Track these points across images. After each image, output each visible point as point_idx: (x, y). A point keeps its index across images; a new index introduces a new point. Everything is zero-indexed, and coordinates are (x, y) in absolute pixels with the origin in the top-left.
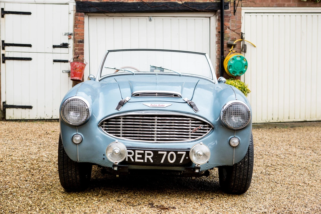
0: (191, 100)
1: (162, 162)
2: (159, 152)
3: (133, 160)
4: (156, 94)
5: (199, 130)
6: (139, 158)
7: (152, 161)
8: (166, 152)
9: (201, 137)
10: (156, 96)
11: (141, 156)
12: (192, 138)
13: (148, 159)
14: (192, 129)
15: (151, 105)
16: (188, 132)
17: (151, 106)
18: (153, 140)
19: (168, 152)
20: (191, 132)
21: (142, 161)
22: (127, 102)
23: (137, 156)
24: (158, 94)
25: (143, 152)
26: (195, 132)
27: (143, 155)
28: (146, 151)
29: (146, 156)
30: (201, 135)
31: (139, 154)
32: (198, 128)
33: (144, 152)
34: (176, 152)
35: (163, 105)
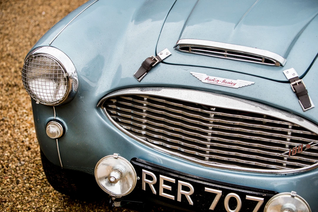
0: (301, 77)
1: (212, 207)
2: (207, 189)
3: (155, 192)
4: (224, 52)
5: (308, 150)
6: (165, 191)
7: (191, 202)
8: (221, 192)
9: (309, 166)
10: (223, 55)
11: (169, 188)
12: (288, 166)
13: (183, 196)
14: (291, 147)
15: (207, 79)
16: (282, 152)
17: (207, 81)
18: (203, 158)
19: (225, 192)
20: (287, 154)
21: (172, 197)
22: (162, 62)
23: (162, 186)
24: (228, 52)
25: (173, 180)
26: (297, 155)
27: (175, 186)
28: (179, 181)
29: (181, 191)
30: (312, 163)
31: (166, 182)
32: (304, 145)
33: (177, 182)
34: (243, 196)
35: (234, 81)
